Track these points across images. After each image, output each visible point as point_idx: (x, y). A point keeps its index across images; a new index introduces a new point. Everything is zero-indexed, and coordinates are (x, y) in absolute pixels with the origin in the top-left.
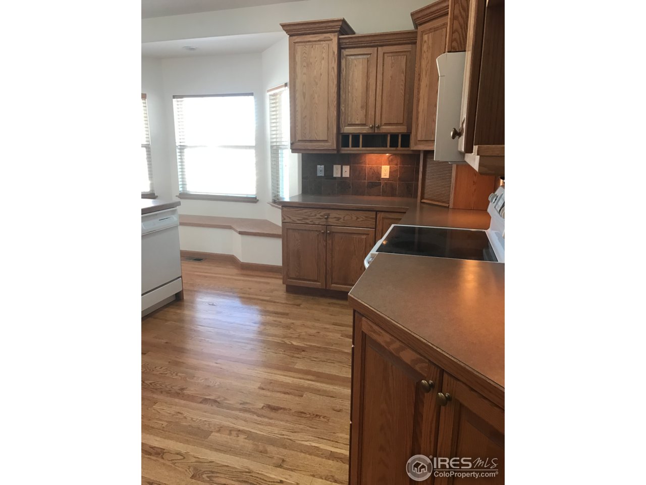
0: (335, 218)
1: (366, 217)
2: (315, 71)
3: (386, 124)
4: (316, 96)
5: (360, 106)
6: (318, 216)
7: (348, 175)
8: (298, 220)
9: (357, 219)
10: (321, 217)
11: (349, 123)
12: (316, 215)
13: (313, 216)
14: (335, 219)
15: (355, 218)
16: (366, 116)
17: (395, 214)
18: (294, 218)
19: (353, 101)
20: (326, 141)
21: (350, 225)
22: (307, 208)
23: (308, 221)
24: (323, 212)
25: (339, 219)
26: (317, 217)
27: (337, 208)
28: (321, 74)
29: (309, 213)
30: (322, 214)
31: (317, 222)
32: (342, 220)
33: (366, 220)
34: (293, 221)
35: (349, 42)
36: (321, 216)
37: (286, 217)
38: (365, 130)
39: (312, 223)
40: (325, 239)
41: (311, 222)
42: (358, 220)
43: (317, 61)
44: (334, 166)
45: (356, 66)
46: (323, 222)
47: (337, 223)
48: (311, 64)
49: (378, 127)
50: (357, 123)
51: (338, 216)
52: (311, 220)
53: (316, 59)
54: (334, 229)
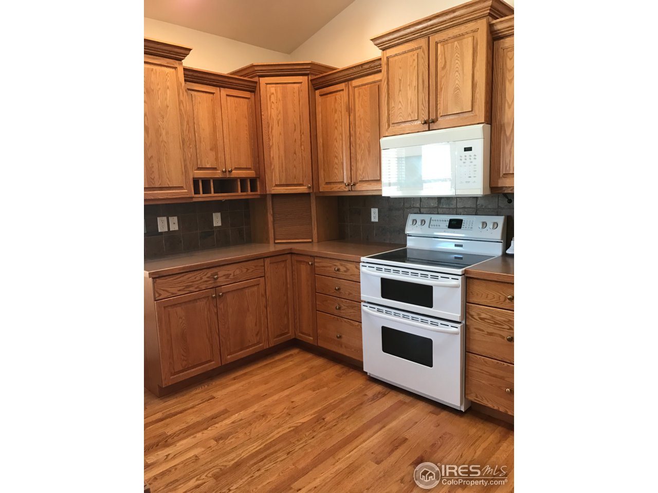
0: (224, 275)
1: (256, 266)
2: (159, 101)
3: (236, 169)
4: (164, 132)
5: (209, 148)
6: (205, 279)
7: (176, 228)
8: (180, 290)
9: (247, 271)
10: (207, 279)
11: (199, 166)
12: (201, 278)
13: (197, 281)
14: (224, 277)
15: (245, 270)
16: (217, 159)
17: (280, 256)
18: (174, 290)
19: (200, 142)
20: (181, 188)
21: (241, 280)
22: (190, 271)
23: (191, 289)
24: (210, 273)
25: (227, 276)
26: (202, 280)
27: (227, 263)
28: (168, 107)
29: (194, 278)
30: (209, 275)
31: (203, 287)
32: (231, 277)
33: (257, 269)
34: (173, 294)
35: (192, 75)
36: (208, 277)
37: (161, 292)
38: (218, 174)
39: (197, 290)
40: (215, 304)
41: (196, 288)
42: (249, 271)
43: (160, 89)
44: (158, 219)
45: (200, 103)
46: (211, 284)
47: (227, 281)
48: (153, 91)
49: (230, 172)
50: (208, 167)
51: (227, 273)
52: (196, 286)
53: (159, 87)
54: (225, 288)
